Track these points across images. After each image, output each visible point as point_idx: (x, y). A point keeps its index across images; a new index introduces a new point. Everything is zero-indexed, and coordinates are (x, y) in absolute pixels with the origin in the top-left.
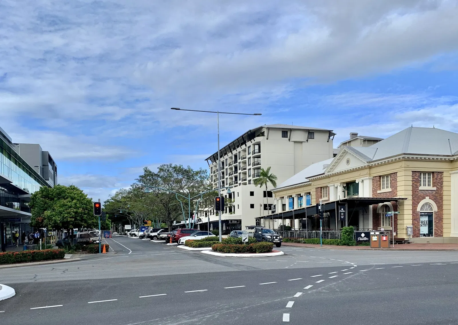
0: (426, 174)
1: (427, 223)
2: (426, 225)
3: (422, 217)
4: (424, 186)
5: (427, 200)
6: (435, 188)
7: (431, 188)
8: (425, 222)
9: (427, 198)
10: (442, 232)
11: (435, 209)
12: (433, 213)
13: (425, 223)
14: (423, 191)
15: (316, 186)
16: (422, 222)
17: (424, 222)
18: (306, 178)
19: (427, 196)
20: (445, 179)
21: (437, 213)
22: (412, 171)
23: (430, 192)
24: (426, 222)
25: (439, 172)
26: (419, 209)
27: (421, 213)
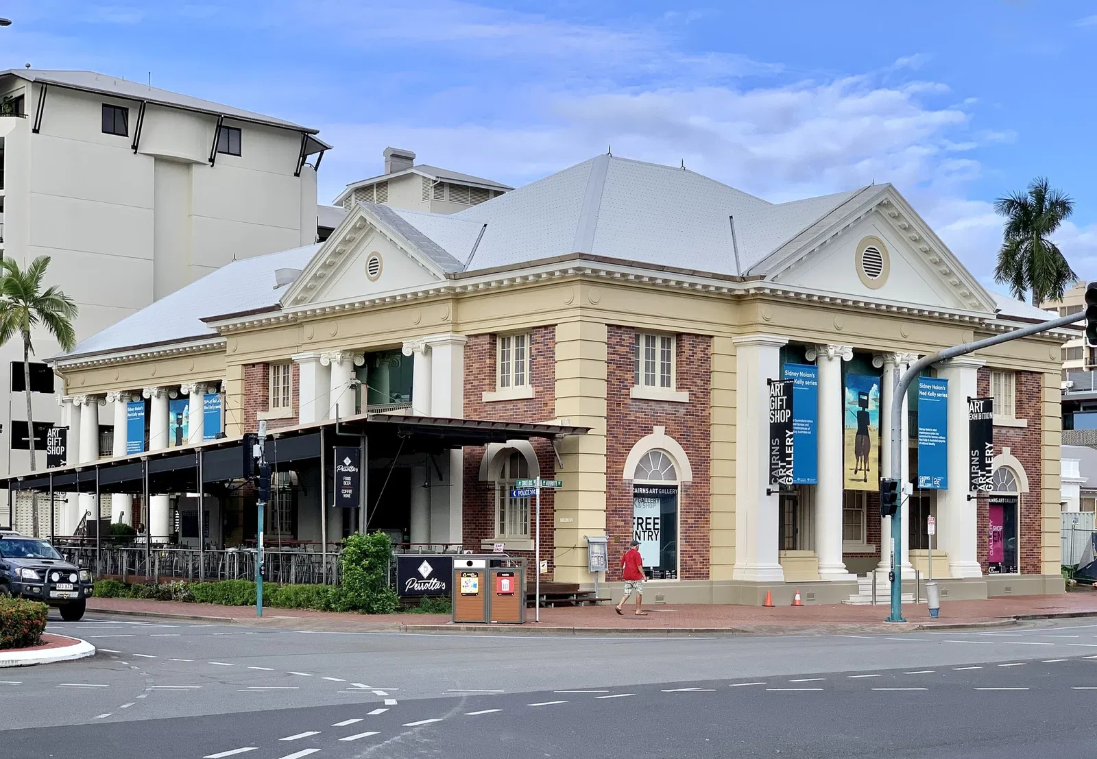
0: (654, 338)
1: (656, 526)
2: (654, 536)
3: (642, 504)
4: (647, 384)
5: (658, 438)
6: (684, 396)
7: (671, 393)
8: (651, 521)
9: (659, 430)
10: (706, 561)
11: (684, 474)
12: (676, 487)
13: (649, 526)
14: (644, 405)
15: (244, 357)
16: (638, 524)
17: (647, 524)
18: (203, 320)
19: (659, 423)
20: (717, 363)
21: (691, 491)
22: (608, 325)
23: (667, 407)
24: (655, 524)
25: (697, 336)
26: (629, 473)
27: (636, 486)
